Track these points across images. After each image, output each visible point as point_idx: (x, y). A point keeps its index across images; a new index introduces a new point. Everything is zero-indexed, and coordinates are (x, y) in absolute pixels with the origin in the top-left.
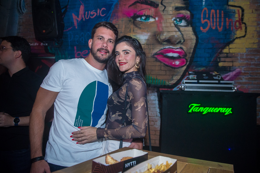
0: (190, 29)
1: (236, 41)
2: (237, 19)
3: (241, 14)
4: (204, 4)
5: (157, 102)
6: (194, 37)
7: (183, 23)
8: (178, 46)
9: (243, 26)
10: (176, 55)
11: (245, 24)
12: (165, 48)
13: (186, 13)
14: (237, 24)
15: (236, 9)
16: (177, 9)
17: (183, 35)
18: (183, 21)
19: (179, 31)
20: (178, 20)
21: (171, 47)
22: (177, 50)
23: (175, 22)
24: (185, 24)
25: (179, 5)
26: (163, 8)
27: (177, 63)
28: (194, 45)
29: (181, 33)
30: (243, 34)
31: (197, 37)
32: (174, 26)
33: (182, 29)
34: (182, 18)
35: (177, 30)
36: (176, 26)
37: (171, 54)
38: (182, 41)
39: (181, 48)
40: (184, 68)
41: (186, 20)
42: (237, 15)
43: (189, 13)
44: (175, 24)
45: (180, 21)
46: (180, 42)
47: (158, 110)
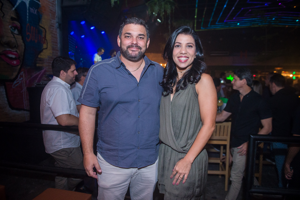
0: (20, 37)
1: (44, 51)
2: (43, 36)
3: (45, 34)
4: (27, 20)
5: (4, 93)
6: (23, 44)
7: (16, 32)
8: (15, 50)
9: (46, 41)
10: (14, 56)
11: (46, 40)
12: (7, 50)
13: (18, 24)
14: (44, 40)
15: (43, 29)
16: (12, 19)
17: (16, 41)
18: (16, 30)
19: (14, 37)
20: (13, 28)
21: (10, 49)
22: (15, 53)
23: (11, 29)
24: (18, 33)
25: (14, 16)
26: (3, 15)
27: (15, 62)
28: (23, 50)
29: (16, 39)
30: (46, 47)
31: (25, 45)
32: (11, 32)
33: (15, 36)
34: (16, 27)
35: (13, 37)
36: (12, 33)
37: (11, 56)
38: (17, 46)
39: (16, 51)
40: (19, 67)
41: (18, 30)
42: (43, 34)
43: (19, 24)
44: (11, 31)
45: (15, 29)
46: (15, 46)
47: (6, 99)
